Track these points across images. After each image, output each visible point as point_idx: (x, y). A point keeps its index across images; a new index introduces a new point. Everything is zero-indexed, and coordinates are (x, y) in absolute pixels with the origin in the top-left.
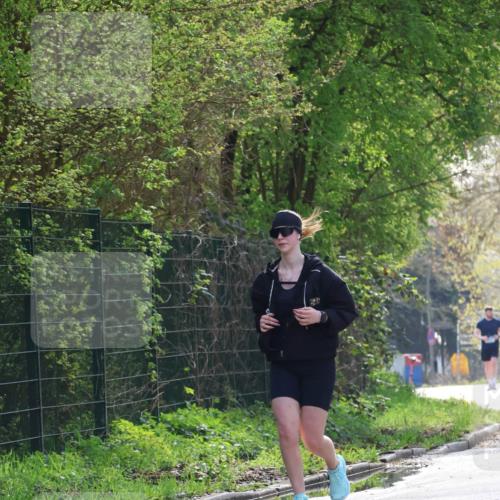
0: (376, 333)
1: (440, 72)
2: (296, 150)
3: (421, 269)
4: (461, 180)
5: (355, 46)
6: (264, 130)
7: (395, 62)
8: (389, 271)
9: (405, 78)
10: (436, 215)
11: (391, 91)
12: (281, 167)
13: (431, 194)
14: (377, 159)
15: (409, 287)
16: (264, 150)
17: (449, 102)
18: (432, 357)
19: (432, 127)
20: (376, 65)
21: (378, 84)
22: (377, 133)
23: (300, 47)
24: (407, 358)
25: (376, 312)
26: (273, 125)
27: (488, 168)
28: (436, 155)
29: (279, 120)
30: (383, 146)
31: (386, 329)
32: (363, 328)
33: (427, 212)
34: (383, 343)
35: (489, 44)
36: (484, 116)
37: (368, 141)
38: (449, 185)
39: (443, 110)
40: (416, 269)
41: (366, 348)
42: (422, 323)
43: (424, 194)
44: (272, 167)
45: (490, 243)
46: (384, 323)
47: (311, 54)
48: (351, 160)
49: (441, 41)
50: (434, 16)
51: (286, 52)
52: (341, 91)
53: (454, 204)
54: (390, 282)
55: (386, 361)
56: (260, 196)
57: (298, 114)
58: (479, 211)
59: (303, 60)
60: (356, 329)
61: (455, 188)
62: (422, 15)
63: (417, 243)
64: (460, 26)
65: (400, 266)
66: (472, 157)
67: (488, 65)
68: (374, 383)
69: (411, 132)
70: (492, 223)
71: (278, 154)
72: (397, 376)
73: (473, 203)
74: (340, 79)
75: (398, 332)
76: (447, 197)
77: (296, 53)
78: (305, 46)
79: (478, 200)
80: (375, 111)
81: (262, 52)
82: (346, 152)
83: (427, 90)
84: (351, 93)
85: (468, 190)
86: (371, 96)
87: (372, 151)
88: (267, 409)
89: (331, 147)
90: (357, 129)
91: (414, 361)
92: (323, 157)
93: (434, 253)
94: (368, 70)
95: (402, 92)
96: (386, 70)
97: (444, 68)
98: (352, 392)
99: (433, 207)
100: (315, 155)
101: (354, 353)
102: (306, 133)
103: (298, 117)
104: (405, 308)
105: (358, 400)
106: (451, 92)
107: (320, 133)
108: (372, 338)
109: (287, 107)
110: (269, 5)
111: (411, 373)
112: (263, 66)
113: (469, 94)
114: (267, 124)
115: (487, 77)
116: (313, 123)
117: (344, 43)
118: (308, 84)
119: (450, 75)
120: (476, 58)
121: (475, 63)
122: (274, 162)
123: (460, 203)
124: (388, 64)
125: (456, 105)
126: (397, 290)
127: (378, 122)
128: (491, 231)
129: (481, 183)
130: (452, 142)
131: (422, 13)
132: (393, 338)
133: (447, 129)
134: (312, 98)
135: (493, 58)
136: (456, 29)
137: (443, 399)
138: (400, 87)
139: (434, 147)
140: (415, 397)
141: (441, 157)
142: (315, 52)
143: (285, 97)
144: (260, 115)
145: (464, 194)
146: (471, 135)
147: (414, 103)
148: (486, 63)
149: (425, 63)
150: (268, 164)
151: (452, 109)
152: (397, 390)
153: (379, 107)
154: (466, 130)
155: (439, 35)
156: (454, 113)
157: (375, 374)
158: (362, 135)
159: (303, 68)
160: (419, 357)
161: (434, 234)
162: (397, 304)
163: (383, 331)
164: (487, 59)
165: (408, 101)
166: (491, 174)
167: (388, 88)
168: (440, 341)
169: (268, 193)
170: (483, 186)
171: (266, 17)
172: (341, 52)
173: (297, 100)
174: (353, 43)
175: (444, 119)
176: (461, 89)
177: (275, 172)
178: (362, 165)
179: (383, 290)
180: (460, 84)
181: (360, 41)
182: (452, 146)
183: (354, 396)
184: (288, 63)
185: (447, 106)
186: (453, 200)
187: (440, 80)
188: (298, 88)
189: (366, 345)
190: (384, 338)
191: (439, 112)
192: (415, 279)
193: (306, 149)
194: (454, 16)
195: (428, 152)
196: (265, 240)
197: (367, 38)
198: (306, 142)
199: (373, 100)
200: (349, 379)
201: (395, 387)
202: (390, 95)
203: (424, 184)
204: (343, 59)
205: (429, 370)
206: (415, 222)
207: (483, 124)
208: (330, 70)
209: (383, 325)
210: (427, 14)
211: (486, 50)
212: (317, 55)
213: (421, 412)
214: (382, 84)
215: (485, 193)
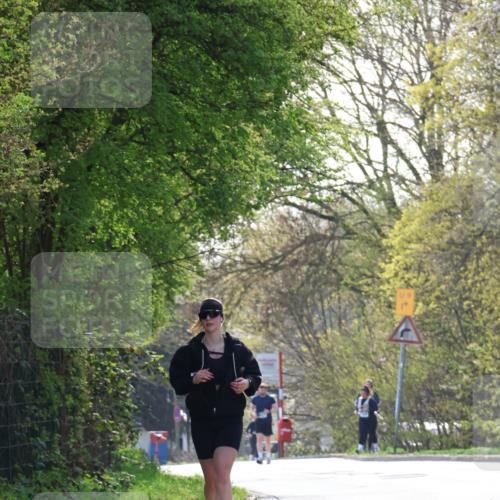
0: (122, 410)
1: (188, 151)
2: (43, 226)
3: (168, 346)
4: (208, 259)
5: (103, 123)
6: (11, 206)
7: (143, 139)
8: (135, 348)
9: (153, 156)
10: (183, 293)
11: (138, 168)
12: (28, 242)
13: (178, 272)
14: (125, 236)
15: (156, 364)
16: (11, 226)
17: (197, 180)
18: (177, 434)
19: (180, 205)
20: (125, 143)
21: (126, 161)
22: (125, 210)
23: (48, 123)
24: (152, 436)
25: (122, 389)
26: (20, 200)
27: (235, 247)
28: (183, 234)
29: (26, 196)
30: (131, 223)
31: (132, 406)
32: (108, 404)
33: (174, 290)
34: (129, 420)
35: (237, 124)
36: (231, 196)
37: (115, 217)
38: (196, 264)
39: (190, 189)
40: (163, 346)
41: (112, 425)
42: (169, 400)
43: (171, 272)
44: (19, 242)
45: (236, 322)
46: (130, 400)
47: (59, 131)
48: (98, 237)
49: (189, 120)
50: (183, 96)
51: (33, 128)
52: (89, 168)
53: (201, 282)
54: (136, 359)
55: (131, 438)
56: (7, 272)
57: (46, 190)
58: (225, 289)
59: (51, 136)
60: (102, 405)
61: (203, 266)
62: (171, 94)
63: (164, 321)
64: (208, 106)
65: (146, 343)
66: (219, 236)
67: (236, 145)
68: (119, 460)
69: (159, 210)
70: (239, 301)
71: (25, 229)
72: (143, 453)
73: (220, 282)
74: (88, 155)
75: (144, 409)
76: (195, 275)
77: (44, 130)
78: (53, 123)
79: (225, 279)
80: (123, 188)
81: (9, 127)
82: (93, 229)
83: (175, 168)
84: (99, 170)
85: (215, 269)
86: (119, 173)
87: (120, 228)
88: (10, 486)
89: (78, 223)
90: (106, 207)
91: (159, 438)
92: (70, 233)
93: (181, 331)
94: (116, 148)
95: (150, 171)
96: (134, 148)
97: (192, 148)
98: (96, 469)
99: (180, 284)
100: (62, 231)
101: (100, 430)
102: (53, 209)
103: (45, 193)
104: (151, 385)
105: (103, 477)
106: (198, 171)
107: (67, 209)
108: (118, 415)
109: (34, 182)
110: (17, 81)
111: (157, 450)
112: (11, 141)
113: (217, 173)
114: (14, 200)
115: (234, 157)
116: (60, 199)
117: (93, 120)
118: (56, 160)
119: (198, 155)
120: (223, 138)
121: (222, 144)
122: (21, 238)
123: (208, 281)
124: (136, 142)
125: (204, 184)
126: (144, 367)
127: (125, 199)
128: (238, 309)
129: (228, 261)
130: (200, 220)
131: (171, 92)
132: (139, 415)
133: (194, 208)
134: (59, 174)
135: (240, 138)
136: (204, 109)
137: (188, 476)
138: (148, 165)
139: (181, 225)
140: (159, 474)
141: (188, 236)
142: (64, 129)
143: (32, 173)
144: (7, 190)
145: (212, 273)
146: (219, 214)
147: (162, 181)
148: (234, 143)
149: (173, 142)
150: (15, 239)
151: (200, 188)
152: (142, 467)
153: (126, 185)
154: (214, 208)
155: (187, 115)
156: (202, 192)
157: (120, 451)
158: (110, 213)
159: (51, 144)
160: (164, 435)
161: (181, 312)
162: (143, 381)
163: (129, 408)
164: (235, 139)
165: (156, 179)
166: (238, 253)
167: (135, 166)
168: (185, 418)
169: (14, 268)
170: (230, 265)
171: (13, 92)
172: (89, 129)
173: (44, 176)
174: (100, 120)
175: (191, 198)
176: (209, 168)
177: (21, 247)
178: (109, 243)
179: (130, 367)
180: (207, 163)
181: (108, 118)
182: (200, 224)
183: (99, 472)
184: (35, 139)
185: (195, 184)
186: (200, 278)
187: (188, 159)
188: (45, 164)
189: (111, 422)
190: (130, 415)
191: (187, 191)
192: (162, 356)
193: (53, 225)
194: (202, 96)
195: (176, 230)
196: (10, 315)
197: (115, 115)
198: (53, 219)
199: (121, 178)
200: (94, 455)
201: (140, 464)
202: (138, 173)
203: (172, 262)
204: (91, 136)
205: (174, 447)
206: (162, 299)
207: (230, 204)
208: (78, 147)
209: (129, 402)
210: (175, 93)
211: (234, 131)
212: (65, 131)
213: (165, 490)
214: (130, 161)
215: (232, 272)
